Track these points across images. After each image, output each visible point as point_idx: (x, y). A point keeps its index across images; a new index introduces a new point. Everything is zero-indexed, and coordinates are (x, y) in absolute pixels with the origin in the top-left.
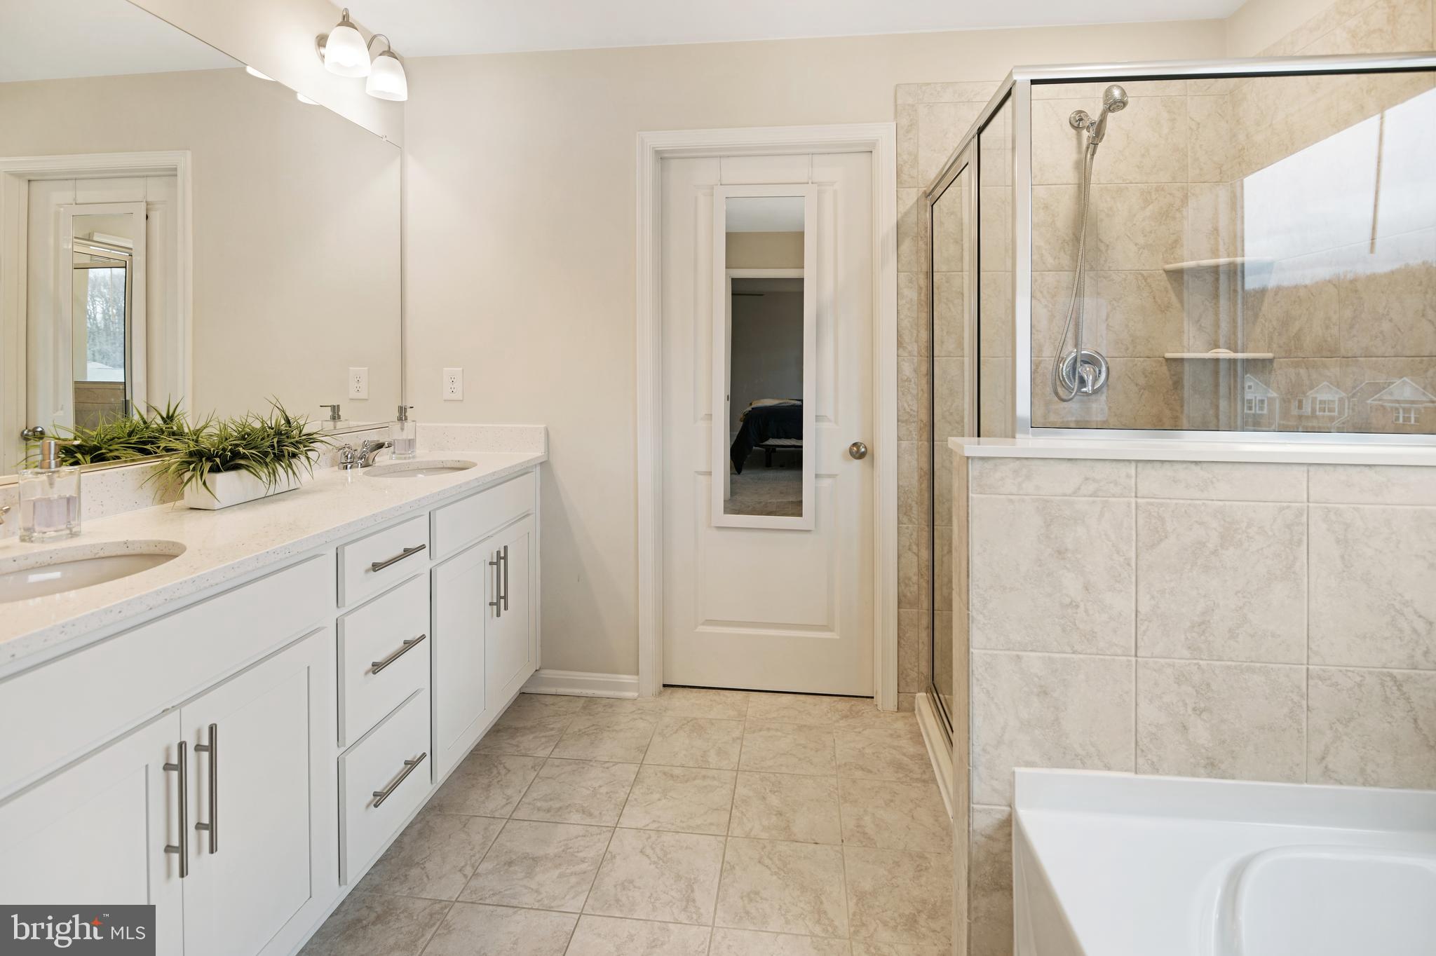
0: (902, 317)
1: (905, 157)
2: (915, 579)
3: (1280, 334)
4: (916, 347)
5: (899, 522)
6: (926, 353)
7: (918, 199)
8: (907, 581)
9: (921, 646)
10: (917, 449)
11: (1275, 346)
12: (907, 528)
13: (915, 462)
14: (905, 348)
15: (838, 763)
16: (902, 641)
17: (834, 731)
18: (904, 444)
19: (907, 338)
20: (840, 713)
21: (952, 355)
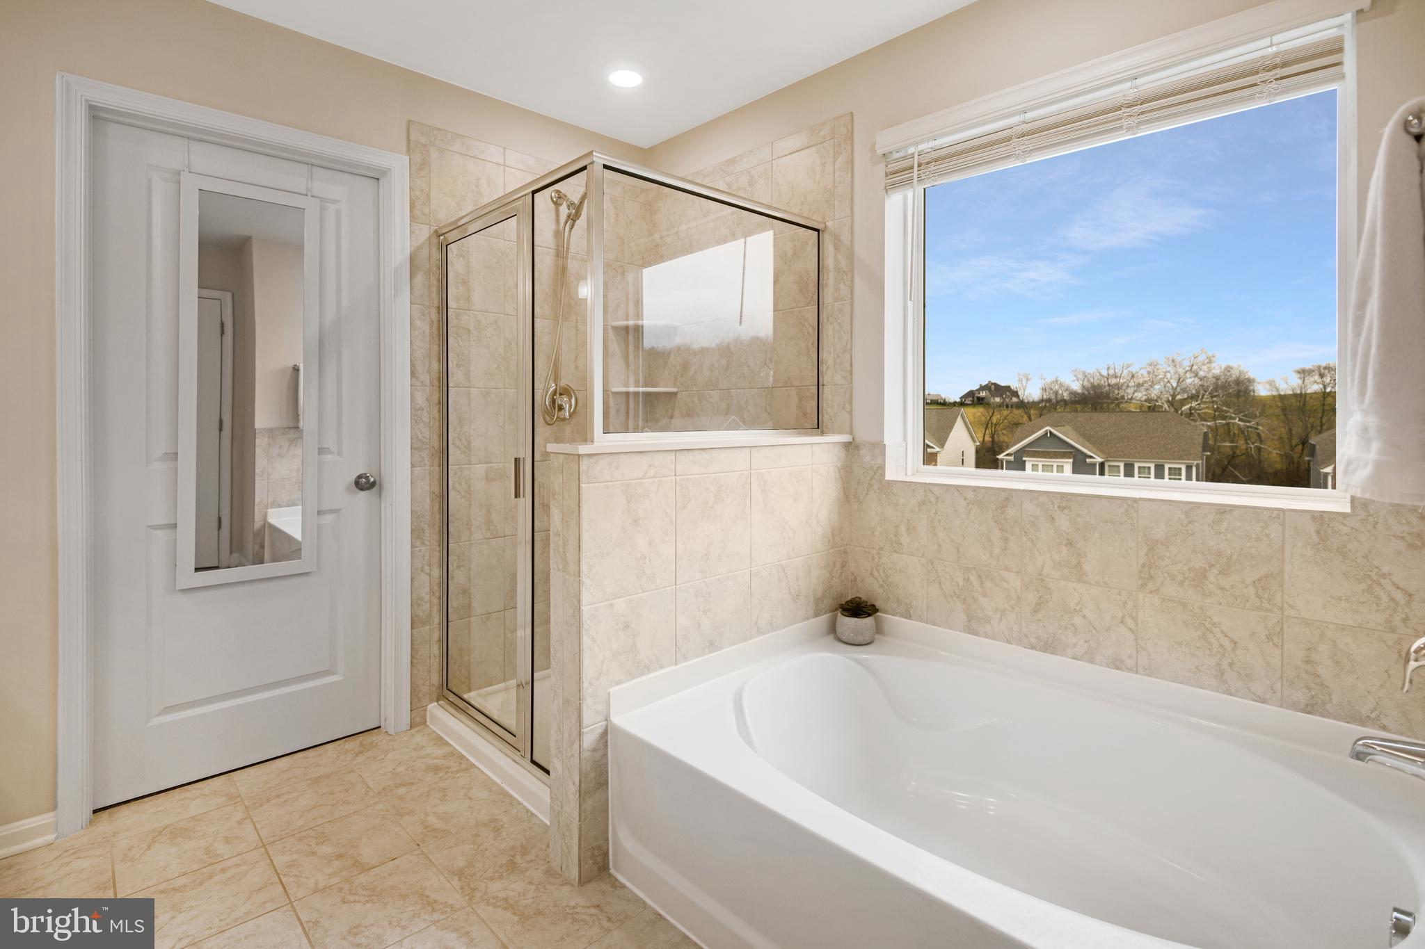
0: (415, 347)
1: (418, 193)
2: (427, 598)
3: (682, 376)
4: (428, 375)
5: (413, 546)
6: (438, 384)
7: (429, 237)
8: (419, 602)
9: (432, 660)
10: (430, 474)
11: (678, 384)
12: (420, 551)
13: (427, 486)
14: (418, 378)
15: (375, 791)
16: (415, 661)
17: (355, 768)
18: (417, 470)
19: (420, 368)
20: (353, 752)
21: (461, 385)
